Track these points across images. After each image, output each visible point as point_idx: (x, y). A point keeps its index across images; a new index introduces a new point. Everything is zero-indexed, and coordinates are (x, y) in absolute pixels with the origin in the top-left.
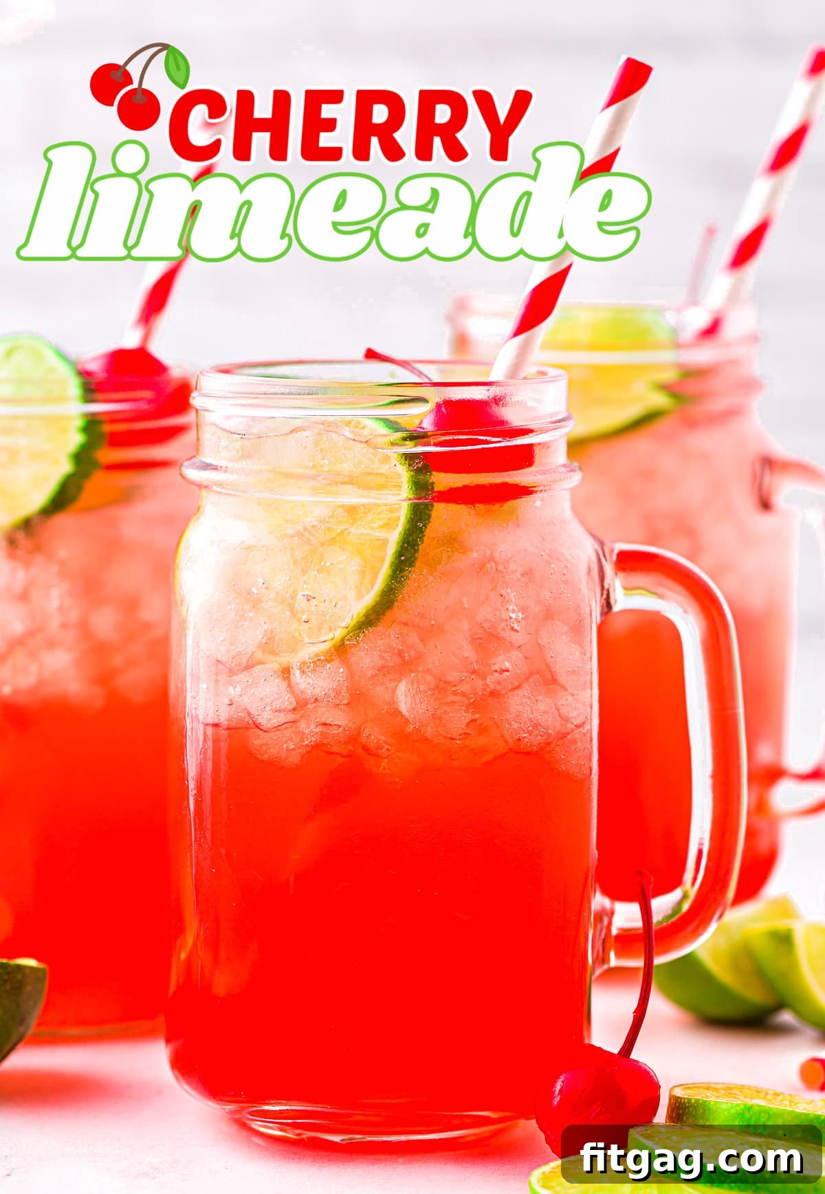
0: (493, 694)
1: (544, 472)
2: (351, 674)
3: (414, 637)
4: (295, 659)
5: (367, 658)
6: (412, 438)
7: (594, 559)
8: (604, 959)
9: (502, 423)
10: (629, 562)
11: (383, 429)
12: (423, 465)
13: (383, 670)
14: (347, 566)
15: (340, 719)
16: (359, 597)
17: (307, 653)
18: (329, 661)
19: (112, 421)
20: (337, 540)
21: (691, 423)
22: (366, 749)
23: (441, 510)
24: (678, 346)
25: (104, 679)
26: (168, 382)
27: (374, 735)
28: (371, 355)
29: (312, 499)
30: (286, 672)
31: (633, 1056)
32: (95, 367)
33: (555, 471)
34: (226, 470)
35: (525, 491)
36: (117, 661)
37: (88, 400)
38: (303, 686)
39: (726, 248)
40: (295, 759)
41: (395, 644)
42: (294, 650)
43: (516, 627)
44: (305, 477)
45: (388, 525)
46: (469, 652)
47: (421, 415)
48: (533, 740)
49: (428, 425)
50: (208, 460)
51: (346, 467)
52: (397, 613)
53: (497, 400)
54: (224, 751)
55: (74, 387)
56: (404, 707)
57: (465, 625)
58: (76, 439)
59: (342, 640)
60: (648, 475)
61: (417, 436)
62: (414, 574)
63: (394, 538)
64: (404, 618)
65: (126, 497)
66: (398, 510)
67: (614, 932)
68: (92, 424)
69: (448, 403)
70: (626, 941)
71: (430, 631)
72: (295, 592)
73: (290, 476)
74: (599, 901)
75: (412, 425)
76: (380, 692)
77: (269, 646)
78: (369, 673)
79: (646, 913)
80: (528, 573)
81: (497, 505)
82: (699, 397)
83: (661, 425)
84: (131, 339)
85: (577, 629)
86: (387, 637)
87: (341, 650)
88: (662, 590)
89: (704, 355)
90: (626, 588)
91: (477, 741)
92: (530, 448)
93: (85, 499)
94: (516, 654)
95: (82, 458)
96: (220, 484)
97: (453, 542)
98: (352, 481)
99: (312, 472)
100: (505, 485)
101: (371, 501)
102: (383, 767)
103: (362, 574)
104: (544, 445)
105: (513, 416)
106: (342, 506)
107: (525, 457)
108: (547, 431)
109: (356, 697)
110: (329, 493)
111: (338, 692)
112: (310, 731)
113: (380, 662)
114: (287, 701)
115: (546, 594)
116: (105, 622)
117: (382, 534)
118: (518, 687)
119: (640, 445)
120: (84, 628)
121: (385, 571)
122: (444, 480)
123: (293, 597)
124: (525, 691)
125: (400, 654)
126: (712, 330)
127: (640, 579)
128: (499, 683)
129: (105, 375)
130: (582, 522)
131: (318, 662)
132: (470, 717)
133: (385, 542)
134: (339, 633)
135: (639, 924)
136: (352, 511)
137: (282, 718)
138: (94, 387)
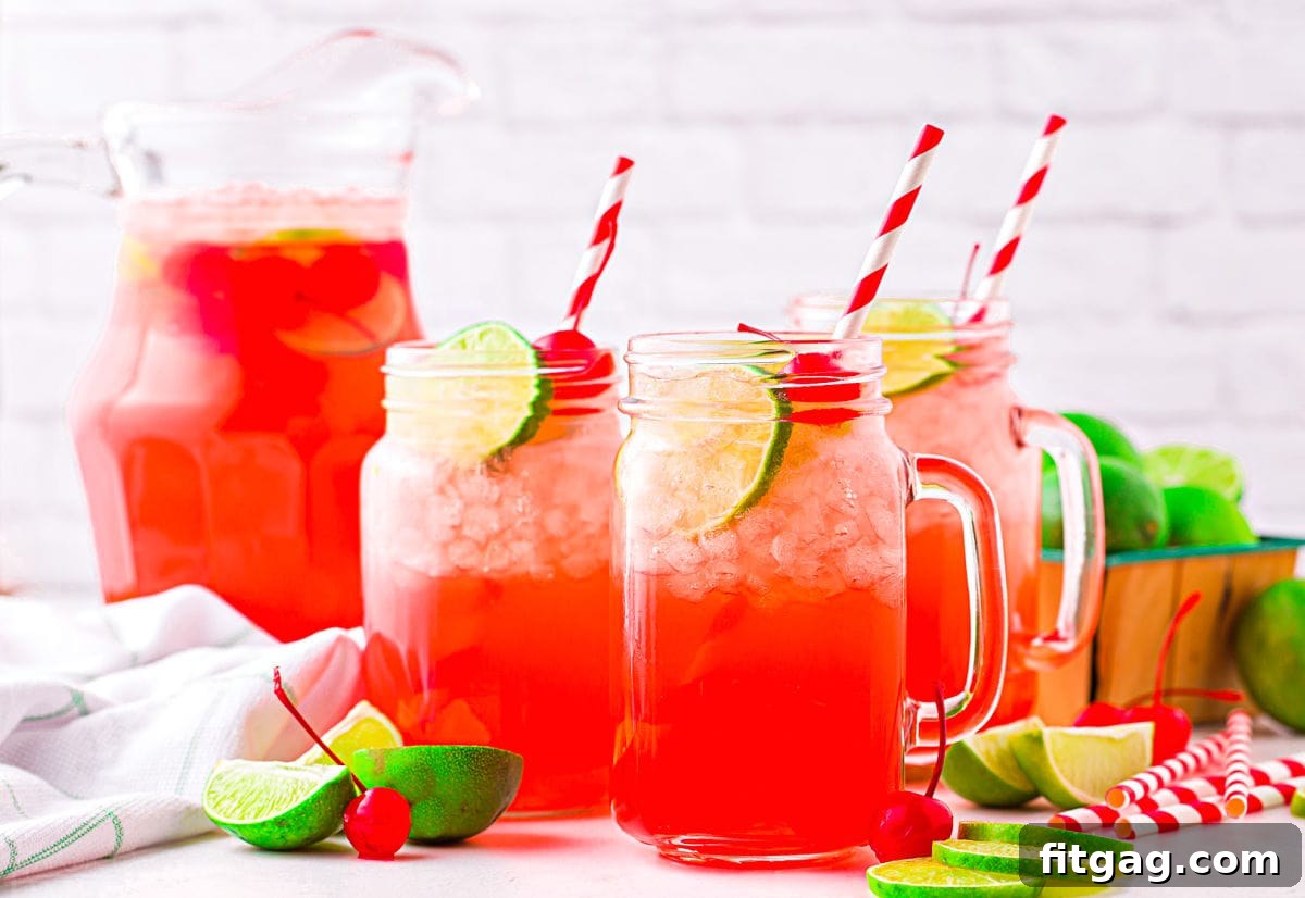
0: (836, 551)
1: (867, 402)
2: (739, 537)
3: (781, 513)
4: (701, 530)
5: (749, 528)
6: (776, 378)
7: (902, 464)
8: (912, 739)
9: (837, 368)
10: (925, 465)
11: (756, 374)
12: (786, 396)
13: (760, 536)
14: (735, 464)
15: (732, 571)
16: (744, 486)
17: (710, 525)
18: (726, 530)
19: (556, 381)
20: (730, 448)
21: (963, 384)
22: (749, 589)
23: (797, 427)
24: (955, 328)
25: (554, 562)
26: (597, 352)
27: (754, 580)
28: (743, 328)
29: (711, 420)
30: (695, 540)
31: (936, 796)
32: (543, 345)
33: (874, 402)
34: (651, 403)
35: (855, 414)
36: (564, 548)
37: (541, 367)
38: (707, 548)
39: (987, 259)
40: (698, 596)
41: (771, 519)
42: (698, 525)
43: (852, 503)
44: (704, 405)
45: (763, 438)
46: (819, 521)
47: (783, 363)
48: (862, 581)
49: (788, 370)
50: (638, 397)
51: (733, 399)
52: (769, 497)
53: (836, 355)
54: (653, 593)
55: (530, 356)
56: (776, 555)
57: (816, 502)
58: (535, 393)
59: (733, 516)
60: (935, 421)
61: (781, 377)
62: (781, 471)
63: (767, 447)
64: (774, 500)
65: (568, 434)
66: (769, 428)
67: (919, 720)
68: (544, 382)
69: (801, 356)
70: (927, 727)
71: (793, 508)
72: (700, 485)
73: (695, 405)
74: (909, 702)
75: (777, 371)
76: (759, 552)
77: (683, 522)
78: (751, 538)
79: (941, 708)
80: (858, 469)
81: (837, 425)
82: (970, 365)
83: (943, 385)
84: (567, 325)
85: (891, 506)
86: (763, 514)
87: (732, 523)
88: (948, 485)
89: (972, 335)
90: (923, 483)
91: (824, 584)
92: (857, 385)
93: (539, 435)
94: (851, 523)
95: (537, 405)
96: (648, 412)
97: (807, 450)
98: (737, 407)
99: (711, 402)
100: (842, 409)
101: (750, 421)
102: (761, 603)
103: (745, 471)
104: (866, 385)
105: (844, 364)
106: (730, 425)
107: (854, 391)
108: (868, 374)
109: (742, 555)
110: (721, 415)
111: (730, 551)
112: (712, 579)
113: (759, 530)
114: (697, 558)
115: (870, 482)
116: (555, 522)
117: (757, 444)
118: (854, 544)
119: (926, 398)
120: (540, 525)
121: (761, 468)
122: (799, 407)
123: (700, 489)
124: (859, 546)
125: (772, 525)
126: (978, 318)
127: (934, 477)
128: (840, 542)
129: (550, 349)
130: (894, 440)
131: (717, 531)
132: (820, 565)
133: (760, 451)
134: (730, 512)
135: (936, 715)
136: (738, 428)
137: (692, 569)
138: (543, 357)
